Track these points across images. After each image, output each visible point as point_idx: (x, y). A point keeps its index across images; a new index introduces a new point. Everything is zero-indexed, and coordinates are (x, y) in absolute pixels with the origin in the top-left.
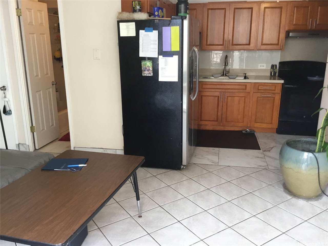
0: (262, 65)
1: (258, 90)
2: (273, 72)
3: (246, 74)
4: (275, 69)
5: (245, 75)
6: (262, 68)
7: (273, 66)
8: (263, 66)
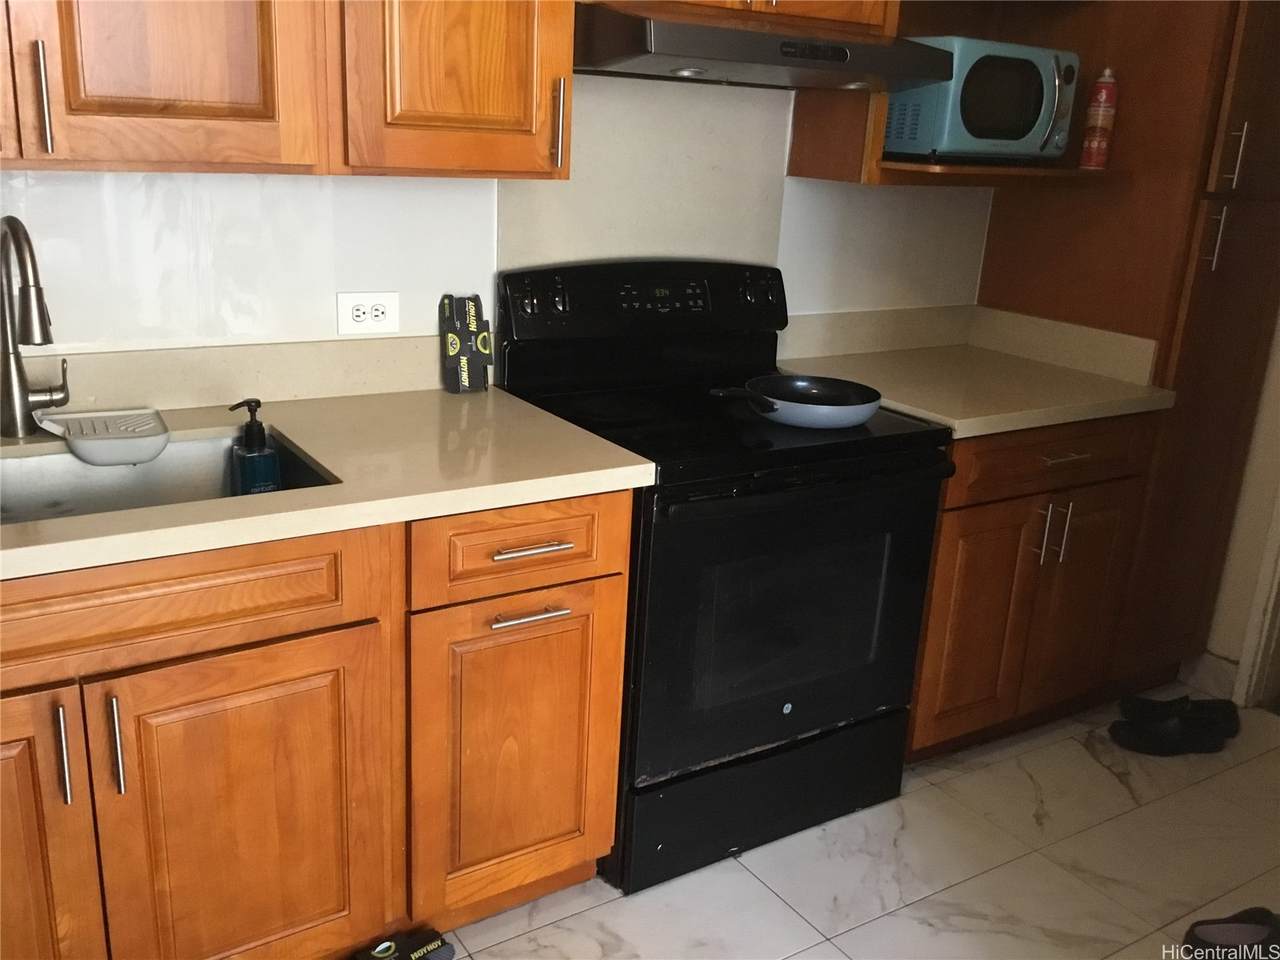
0: (367, 301)
1: (454, 577)
2: (464, 360)
3: (253, 405)
4: (477, 334)
5: (253, 411)
6: (370, 328)
7: (453, 312)
8: (379, 313)
